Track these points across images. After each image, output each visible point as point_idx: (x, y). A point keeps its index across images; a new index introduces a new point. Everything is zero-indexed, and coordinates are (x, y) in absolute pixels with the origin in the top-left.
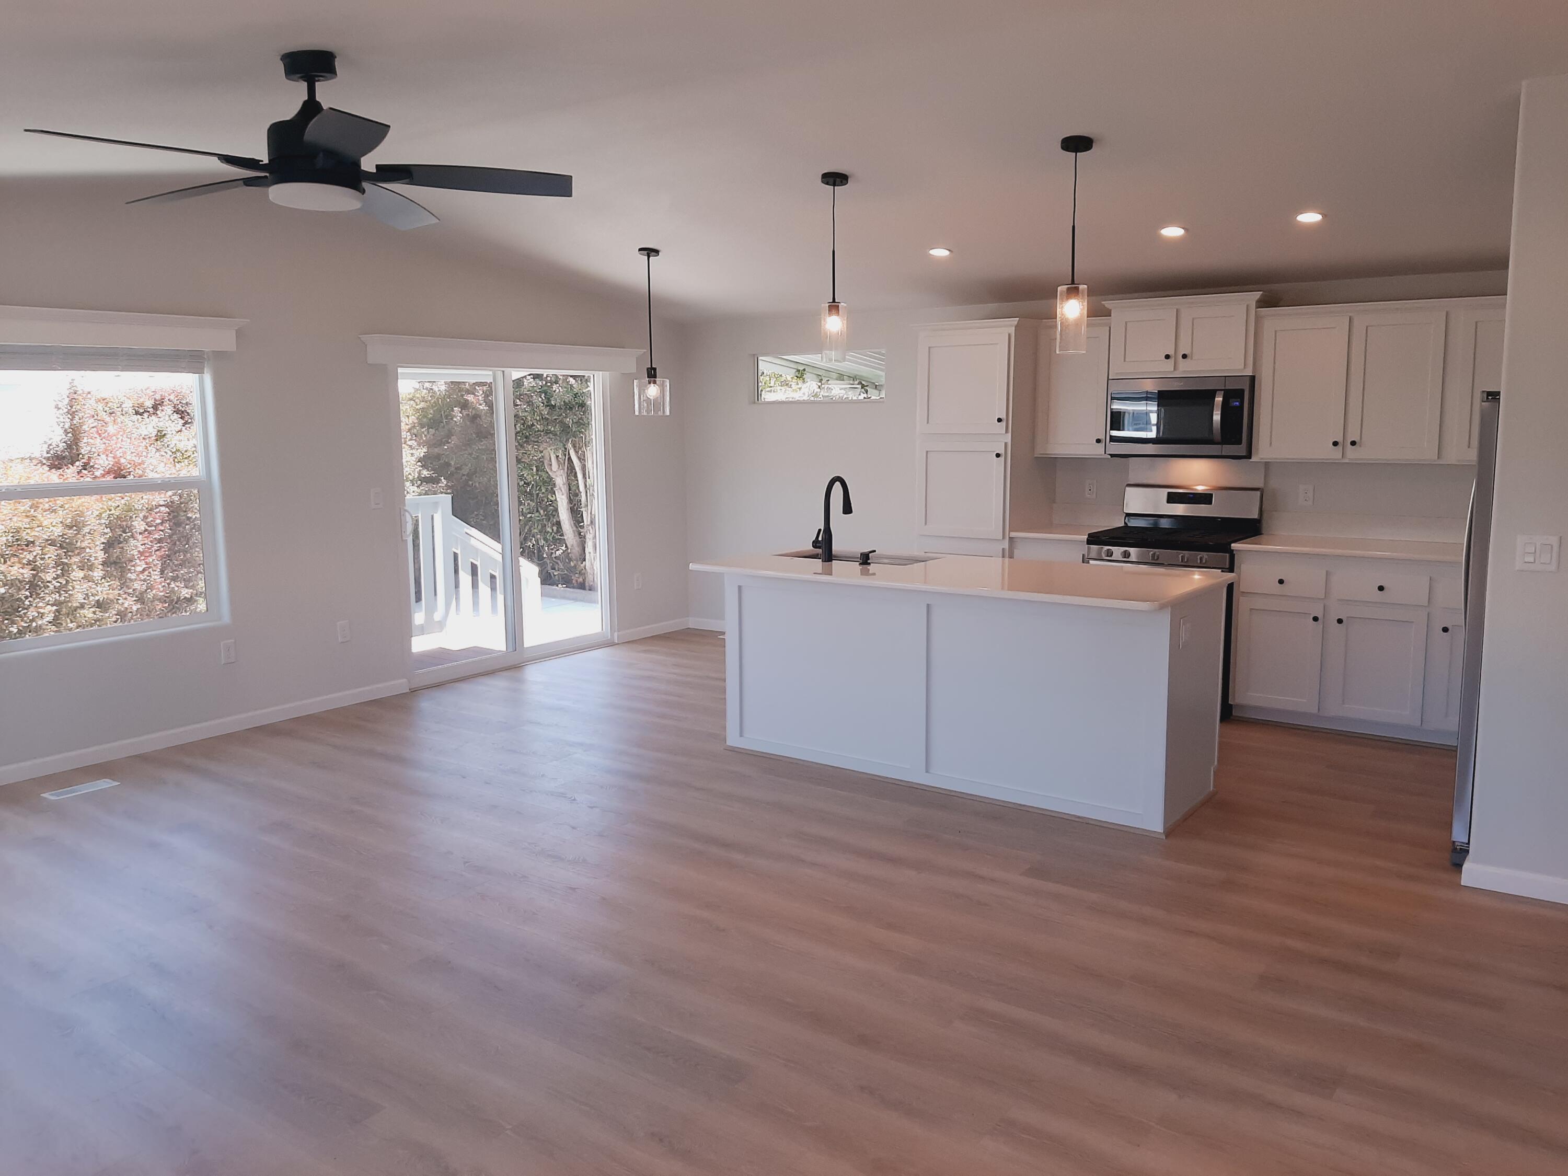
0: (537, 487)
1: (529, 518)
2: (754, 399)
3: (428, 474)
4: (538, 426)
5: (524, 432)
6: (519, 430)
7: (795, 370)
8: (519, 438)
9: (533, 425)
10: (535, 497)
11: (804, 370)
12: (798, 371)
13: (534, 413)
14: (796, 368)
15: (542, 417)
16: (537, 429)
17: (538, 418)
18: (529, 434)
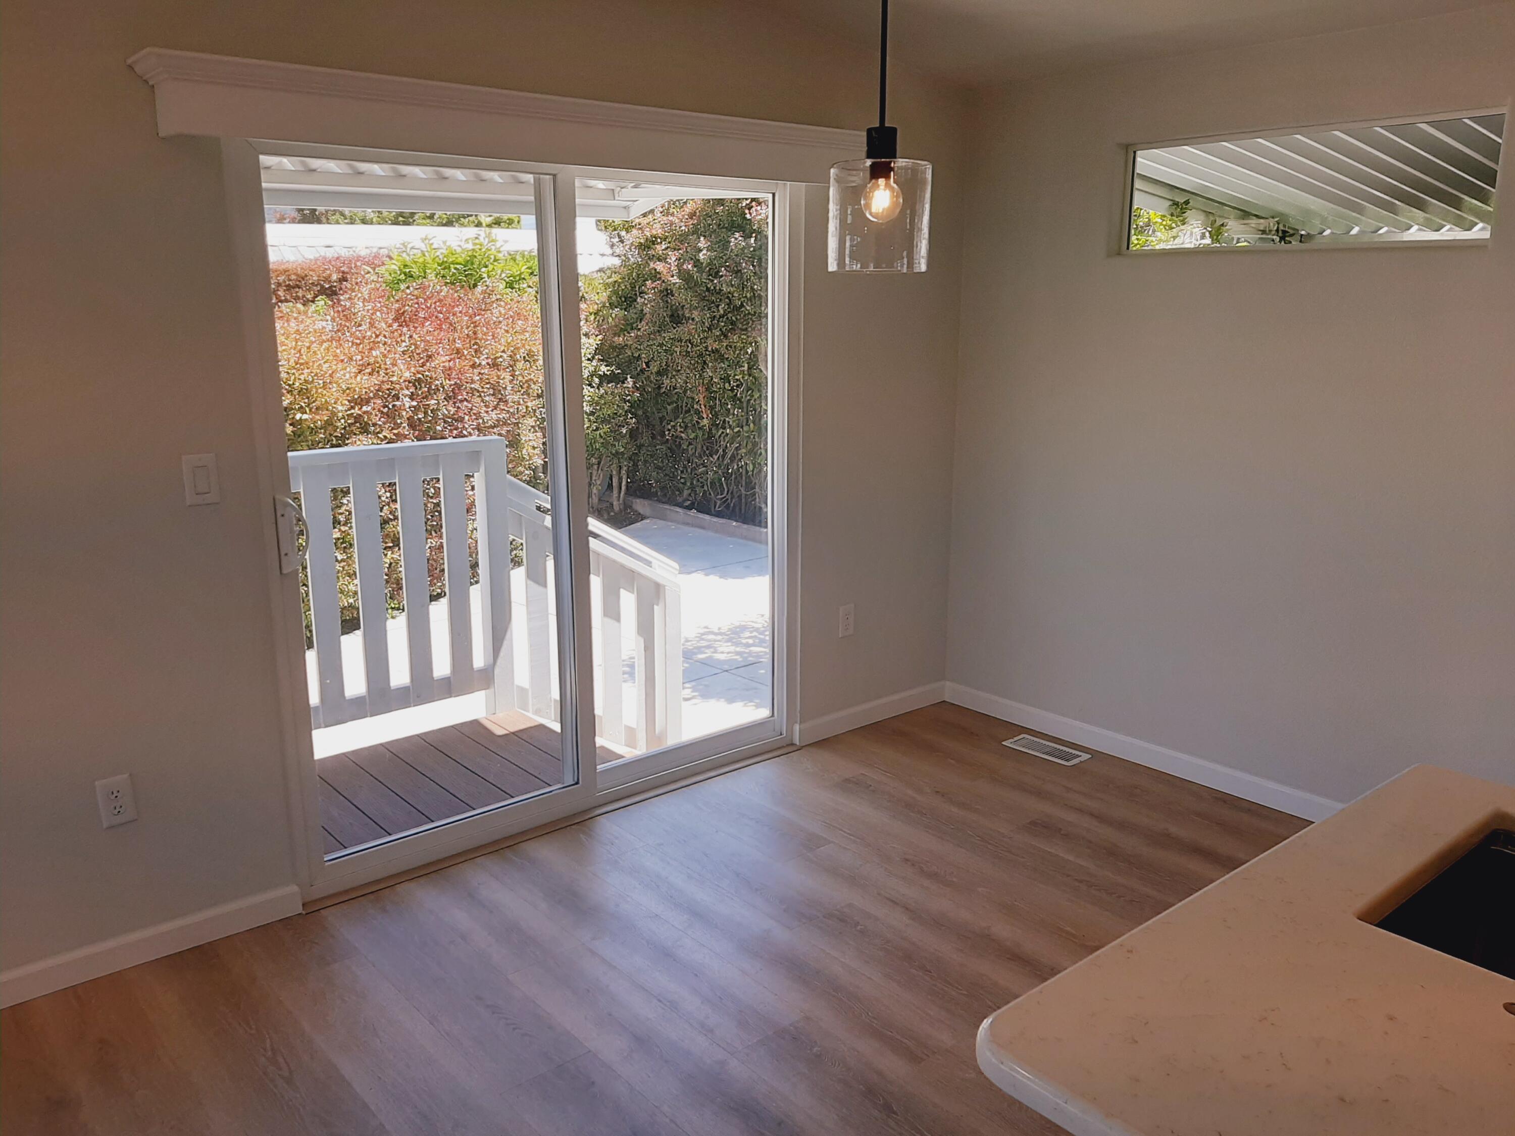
0: (747, 392)
1: (737, 432)
2: (1120, 248)
3: (608, 371)
4: (748, 308)
5: (730, 315)
6: (722, 312)
7: (1171, 203)
8: (723, 324)
9: (742, 306)
10: (745, 405)
11: (1187, 203)
12: (1176, 204)
13: (743, 288)
14: (1171, 198)
15: (754, 294)
16: (747, 312)
17: (748, 295)
18: (736, 319)
